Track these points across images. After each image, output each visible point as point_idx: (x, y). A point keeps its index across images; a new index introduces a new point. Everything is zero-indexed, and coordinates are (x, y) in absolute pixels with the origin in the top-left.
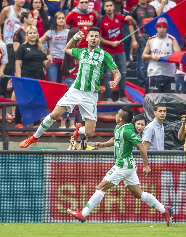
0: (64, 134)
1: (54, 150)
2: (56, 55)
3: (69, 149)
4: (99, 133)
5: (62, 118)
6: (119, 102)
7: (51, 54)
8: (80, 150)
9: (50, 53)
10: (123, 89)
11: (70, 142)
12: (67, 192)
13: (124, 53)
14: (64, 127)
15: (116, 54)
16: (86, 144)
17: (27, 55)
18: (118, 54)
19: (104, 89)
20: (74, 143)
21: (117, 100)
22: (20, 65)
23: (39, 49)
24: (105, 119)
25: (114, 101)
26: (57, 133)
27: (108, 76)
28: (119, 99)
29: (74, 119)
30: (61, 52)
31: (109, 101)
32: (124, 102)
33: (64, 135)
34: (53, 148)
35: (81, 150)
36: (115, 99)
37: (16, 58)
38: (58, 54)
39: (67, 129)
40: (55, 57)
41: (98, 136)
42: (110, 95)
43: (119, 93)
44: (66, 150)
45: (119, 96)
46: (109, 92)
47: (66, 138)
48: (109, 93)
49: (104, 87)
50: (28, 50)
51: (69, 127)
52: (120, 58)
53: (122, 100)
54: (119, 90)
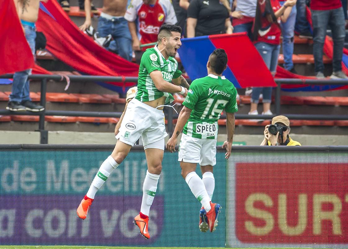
0: (255, 123)
1: (241, 145)
2: (245, 11)
3: (263, 144)
4: (305, 121)
5: (251, 100)
6: (333, 78)
7: (238, 10)
8: (275, 145)
9: (236, 9)
10: (340, 59)
11: (263, 134)
12: (259, 205)
13: (342, 9)
14: (255, 113)
15: (331, 10)
16: (288, 136)
17: (203, 12)
18: (334, 10)
19: (312, 59)
20: (267, 136)
21: (330, 74)
22: (194, 25)
23: (220, 3)
24: (313, 101)
25: (326, 75)
26: (245, 121)
27: (318, 41)
28: (334, 73)
29: (270, 101)
30: (252, 7)
31: (319, 76)
32: (339, 77)
33: (256, 125)
34: (239, 143)
35: (278, 146)
36: (327, 73)
37: (188, 16)
38: (248, 10)
39: (260, 116)
40: (244, 14)
41: (304, 125)
42: (321, 68)
43: (334, 65)
44: (259, 146)
45: (334, 69)
46: (319, 63)
47: (258, 129)
48: (320, 65)
49: (312, 56)
50: (206, 5)
51: (263, 113)
52: (337, 15)
53: (337, 75)
54: (333, 61)
